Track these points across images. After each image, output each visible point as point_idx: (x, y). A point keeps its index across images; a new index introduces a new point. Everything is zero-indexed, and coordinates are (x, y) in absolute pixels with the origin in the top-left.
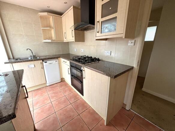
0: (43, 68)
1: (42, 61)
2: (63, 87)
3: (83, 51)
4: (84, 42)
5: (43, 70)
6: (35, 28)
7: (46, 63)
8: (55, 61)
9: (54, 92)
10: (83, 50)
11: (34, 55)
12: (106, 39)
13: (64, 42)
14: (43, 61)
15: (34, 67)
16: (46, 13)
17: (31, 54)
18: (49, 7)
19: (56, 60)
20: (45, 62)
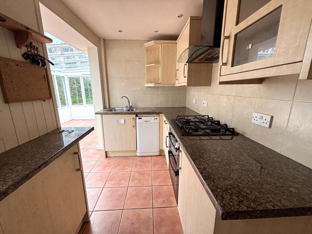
0: (135, 126)
1: (135, 115)
2: (157, 167)
3: (205, 105)
4: (211, 86)
5: (134, 129)
6: (137, 66)
7: (141, 119)
8: (153, 118)
9: (141, 170)
10: (206, 102)
11: (131, 105)
12: (260, 81)
13: (176, 85)
14: (137, 116)
15: (124, 123)
16: (153, 41)
17: (128, 104)
18: (158, 31)
19: (156, 117)
20: (139, 118)
